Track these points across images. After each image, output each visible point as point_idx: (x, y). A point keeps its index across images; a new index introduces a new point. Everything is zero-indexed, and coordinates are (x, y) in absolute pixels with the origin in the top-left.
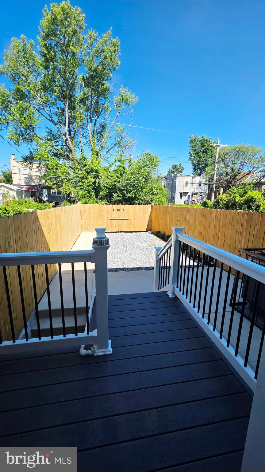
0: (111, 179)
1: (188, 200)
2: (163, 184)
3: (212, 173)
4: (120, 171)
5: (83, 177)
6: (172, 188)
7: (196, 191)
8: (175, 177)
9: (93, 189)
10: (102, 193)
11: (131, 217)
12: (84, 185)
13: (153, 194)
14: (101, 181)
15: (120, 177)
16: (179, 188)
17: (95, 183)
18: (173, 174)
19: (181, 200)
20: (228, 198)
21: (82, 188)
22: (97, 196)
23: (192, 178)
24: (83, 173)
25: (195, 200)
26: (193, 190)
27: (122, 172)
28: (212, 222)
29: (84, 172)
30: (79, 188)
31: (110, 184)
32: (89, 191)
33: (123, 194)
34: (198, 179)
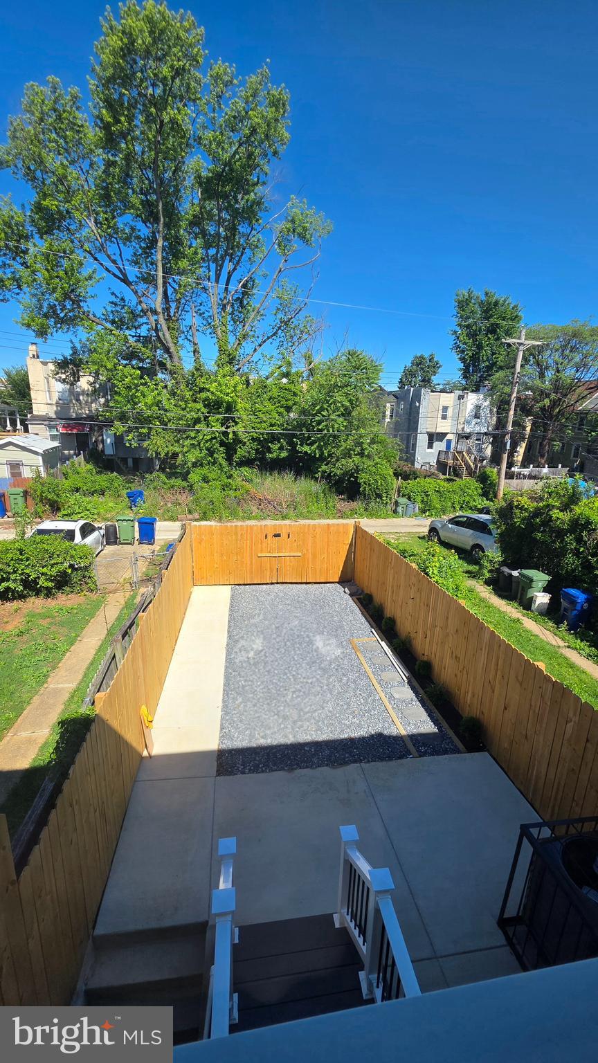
0: (265, 419)
1: (447, 453)
3: (507, 390)
4: (286, 401)
5: (197, 421)
6: (408, 421)
7: (468, 430)
8: (417, 397)
9: (222, 444)
10: (241, 452)
11: (307, 550)
12: (201, 438)
13: (361, 454)
14: (240, 429)
15: (285, 413)
16: (427, 423)
17: (225, 434)
18: (412, 389)
19: (430, 450)
21: (196, 443)
22: (229, 459)
23: (459, 399)
24: (198, 410)
25: (464, 453)
26: (460, 427)
27: (290, 403)
29: (199, 406)
30: (187, 442)
31: (262, 431)
32: (211, 452)
33: (293, 445)
34: (472, 399)
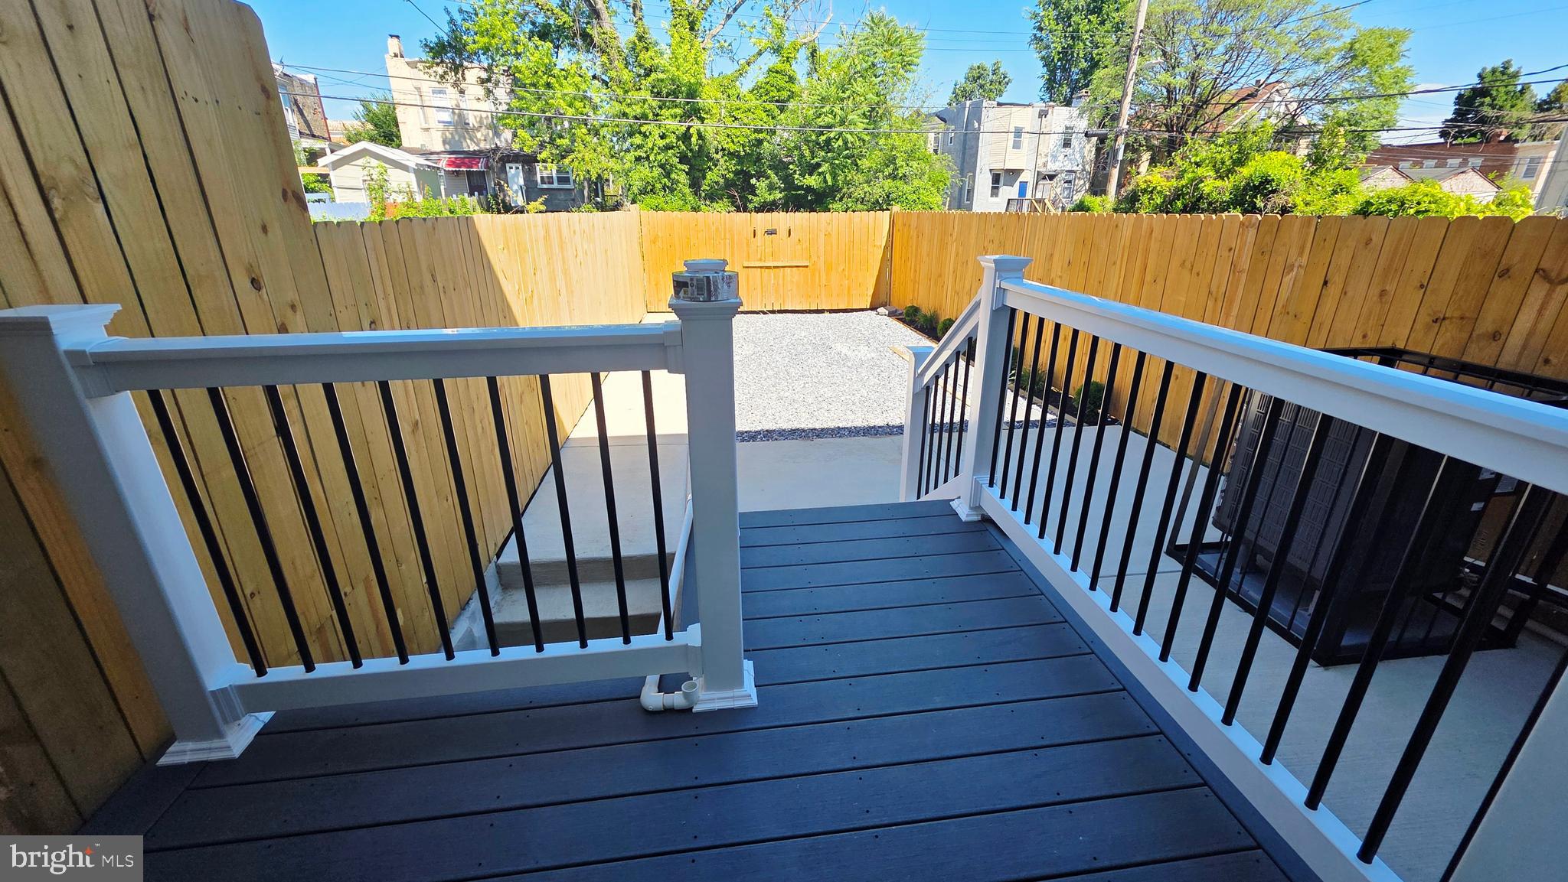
0: (746, 121)
1: (1020, 201)
2: (932, 136)
3: (1116, 93)
4: (778, 91)
5: (644, 116)
6: (966, 154)
7: (1052, 167)
8: (976, 113)
9: (683, 159)
10: (712, 177)
11: (818, 257)
12: (650, 145)
13: (893, 177)
14: (709, 128)
15: (777, 112)
16: (990, 156)
17: (686, 137)
18: (968, 103)
19: (994, 199)
20: (1174, 183)
21: (644, 155)
22: (695, 185)
23: (1040, 116)
24: (645, 101)
25: (1046, 201)
26: (1041, 161)
27: (785, 94)
28: (1115, 263)
29: (645, 94)
30: (630, 156)
31: (742, 140)
32: (666, 170)
33: (788, 180)
34: (1061, 117)
